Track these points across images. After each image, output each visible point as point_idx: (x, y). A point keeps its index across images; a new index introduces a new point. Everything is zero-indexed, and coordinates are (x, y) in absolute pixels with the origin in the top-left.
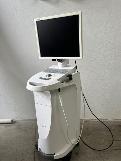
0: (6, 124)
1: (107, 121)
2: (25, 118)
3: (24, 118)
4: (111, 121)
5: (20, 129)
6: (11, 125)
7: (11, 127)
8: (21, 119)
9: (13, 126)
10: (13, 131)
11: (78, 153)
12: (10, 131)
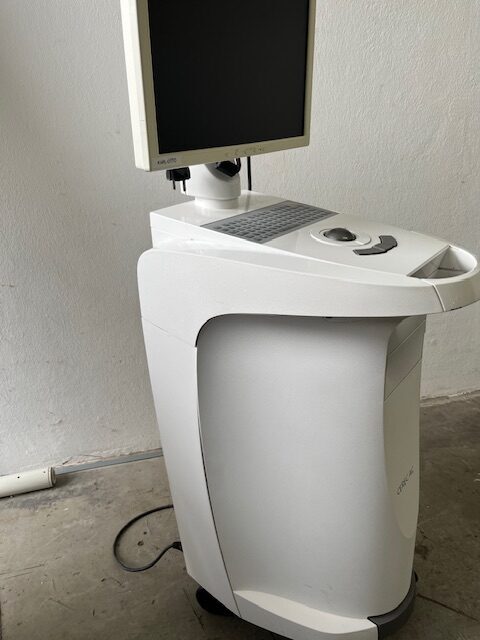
0: (24, 498)
1: (449, 401)
2: (112, 452)
3: (104, 454)
4: (461, 402)
5: (113, 506)
6: (52, 494)
7: (57, 502)
8: (90, 460)
9: (65, 497)
10: (80, 522)
11: (425, 547)
12: (68, 526)
